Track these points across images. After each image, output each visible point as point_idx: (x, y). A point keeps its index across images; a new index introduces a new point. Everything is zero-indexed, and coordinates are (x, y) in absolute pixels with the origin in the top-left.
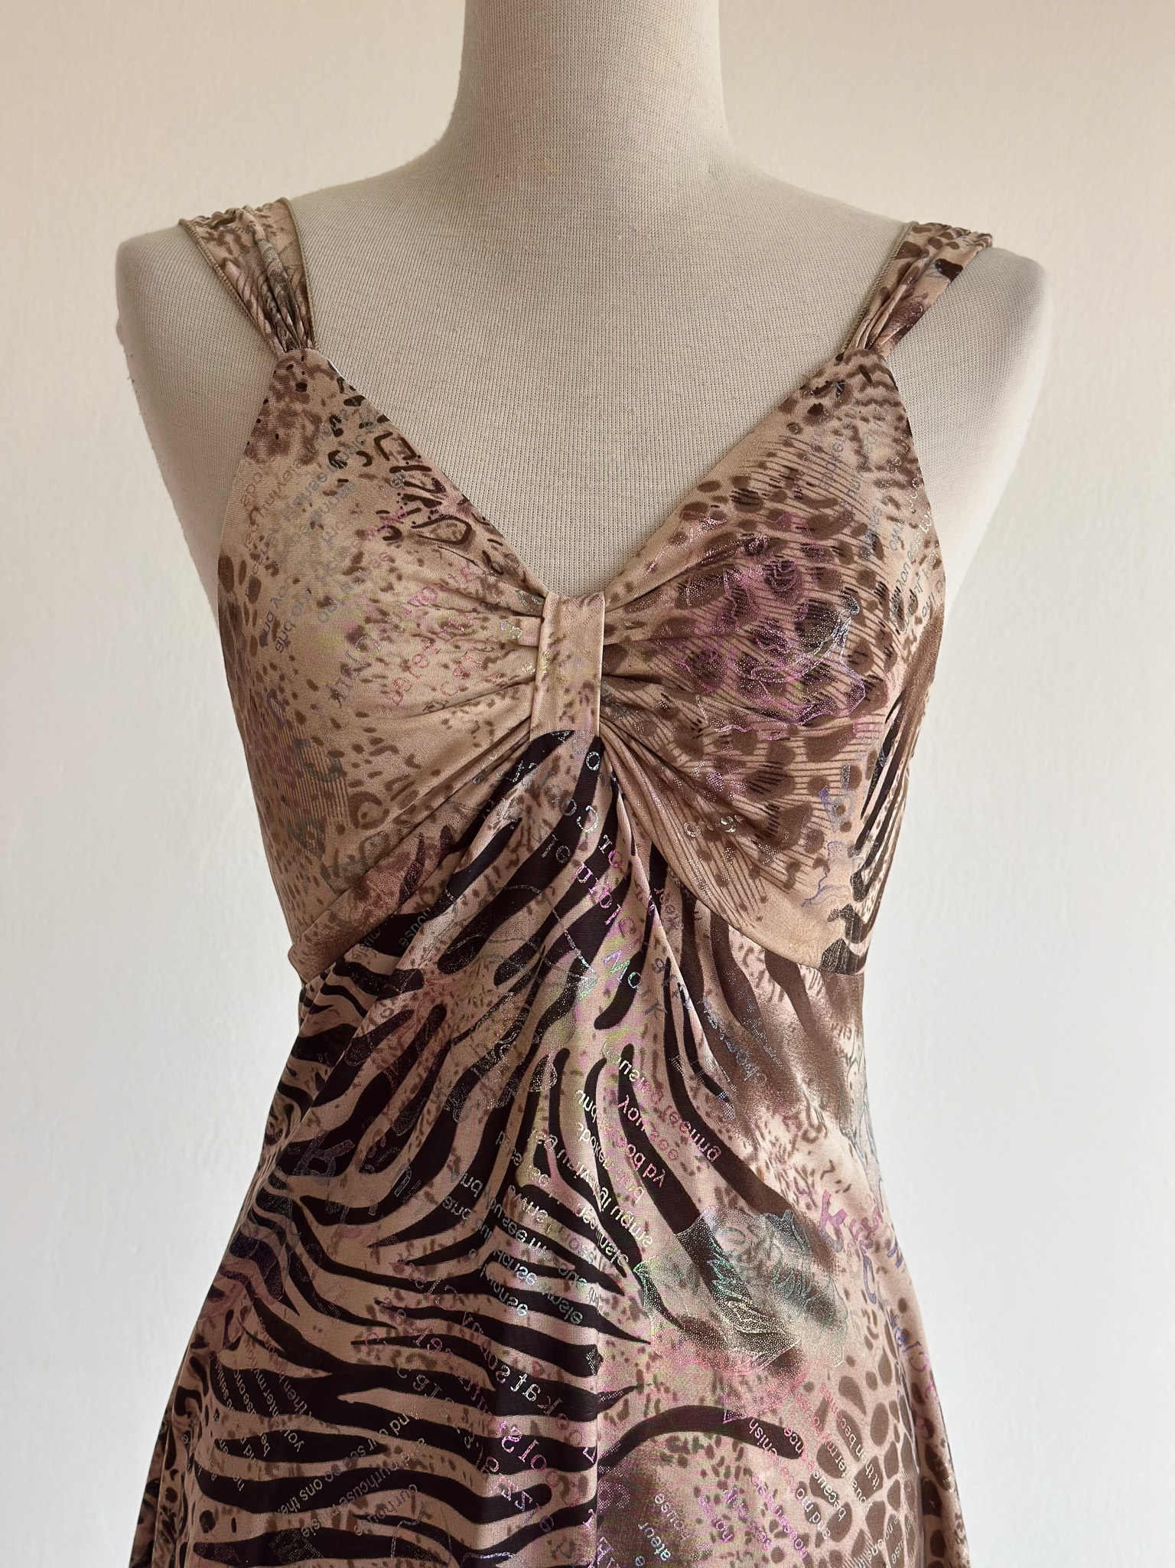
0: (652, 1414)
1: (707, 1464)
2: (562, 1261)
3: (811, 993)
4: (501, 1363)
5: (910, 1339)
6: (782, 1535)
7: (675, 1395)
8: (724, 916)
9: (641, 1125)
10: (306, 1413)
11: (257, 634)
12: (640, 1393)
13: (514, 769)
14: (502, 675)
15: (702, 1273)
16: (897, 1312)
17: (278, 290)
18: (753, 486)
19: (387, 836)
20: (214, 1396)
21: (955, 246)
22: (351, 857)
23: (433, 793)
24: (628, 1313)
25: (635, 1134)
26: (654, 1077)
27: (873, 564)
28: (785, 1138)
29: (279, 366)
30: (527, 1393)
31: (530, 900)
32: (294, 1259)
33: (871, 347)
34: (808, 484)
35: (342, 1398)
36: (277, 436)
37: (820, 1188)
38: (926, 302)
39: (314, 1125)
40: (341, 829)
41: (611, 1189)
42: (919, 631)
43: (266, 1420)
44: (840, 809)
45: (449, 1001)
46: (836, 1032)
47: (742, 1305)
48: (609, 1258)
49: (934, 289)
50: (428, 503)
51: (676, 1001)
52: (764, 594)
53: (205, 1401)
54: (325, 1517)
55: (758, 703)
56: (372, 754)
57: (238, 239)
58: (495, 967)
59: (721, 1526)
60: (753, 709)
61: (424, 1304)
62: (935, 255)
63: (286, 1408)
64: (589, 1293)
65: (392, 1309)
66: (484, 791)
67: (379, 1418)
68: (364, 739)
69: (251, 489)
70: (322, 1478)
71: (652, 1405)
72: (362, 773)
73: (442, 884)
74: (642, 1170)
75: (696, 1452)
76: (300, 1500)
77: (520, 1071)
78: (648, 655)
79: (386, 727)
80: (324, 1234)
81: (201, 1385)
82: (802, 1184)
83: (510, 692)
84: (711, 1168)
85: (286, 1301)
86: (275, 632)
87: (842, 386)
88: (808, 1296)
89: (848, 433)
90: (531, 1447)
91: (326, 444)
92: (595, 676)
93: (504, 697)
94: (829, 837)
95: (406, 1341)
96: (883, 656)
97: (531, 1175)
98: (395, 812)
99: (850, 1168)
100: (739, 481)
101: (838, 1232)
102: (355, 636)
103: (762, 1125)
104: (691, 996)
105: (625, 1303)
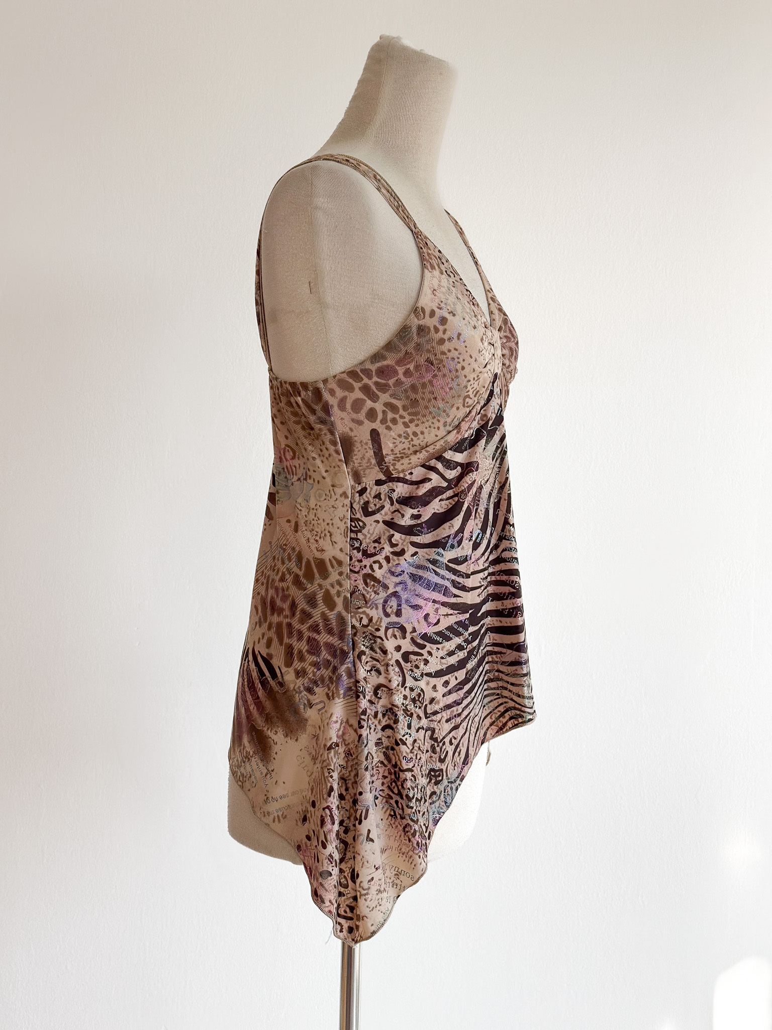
10: (471, 627)
13: (492, 385)
35: (478, 615)
54: (478, 656)
63: (467, 629)
65: (484, 579)
67: (484, 616)
70: (478, 644)
76: (474, 655)
77: (501, 487)
80: (461, 568)
83: (492, 360)
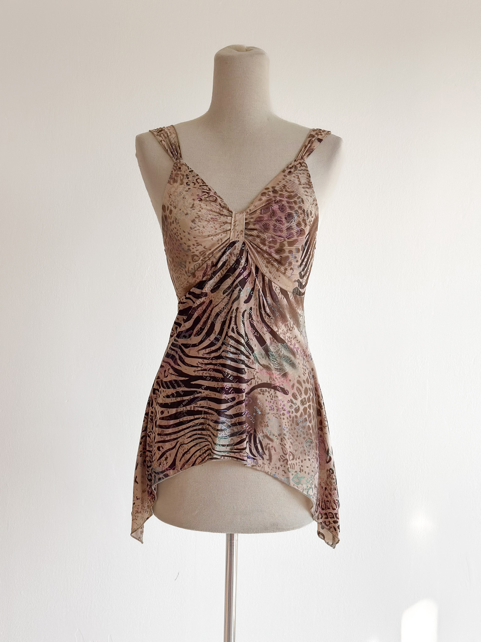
0: (257, 384)
1: (268, 395)
2: (237, 351)
3: (291, 298)
4: (225, 372)
5: (314, 377)
6: (284, 410)
7: (261, 380)
8: (271, 280)
9: (254, 324)
10: (184, 387)
11: (172, 221)
12: (254, 379)
13: (227, 248)
14: (224, 229)
15: (267, 355)
16: (311, 371)
17: (174, 147)
18: (276, 188)
19: (199, 264)
20: (162, 388)
21: (322, 135)
22: (192, 269)
23: (209, 254)
24: (252, 363)
25: (252, 326)
26: (256, 314)
27: (302, 205)
28: (285, 330)
29: (175, 164)
30: (230, 378)
31: (230, 276)
32: (180, 357)
33: (302, 158)
34: (288, 188)
35: (191, 383)
36: (175, 179)
37: (293, 342)
38: (314, 148)
39: (184, 327)
40: (190, 263)
41: (248, 337)
42: (313, 219)
43: (175, 389)
44: (296, 257)
45: (213, 299)
46: (297, 308)
47: (275, 362)
48: (247, 351)
49: (316, 144)
50: (207, 193)
51: (261, 298)
52: (278, 211)
53: (160, 390)
54: (188, 408)
55: (277, 234)
56: (197, 246)
57: (164, 135)
58: (223, 291)
59: (271, 407)
60: (276, 235)
61: (209, 362)
62: (317, 137)
63: (179, 386)
64: (243, 357)
65: (202, 364)
66: (220, 254)
67: (199, 386)
68: (195, 243)
69: (169, 190)
70: (187, 400)
71: (257, 382)
72: (194, 250)
73: (211, 274)
74: (254, 333)
75: (266, 392)
76: (183, 405)
77: (228, 312)
78: (254, 224)
79: (200, 240)
81: (159, 387)
82: (289, 340)
83: (225, 233)
84: (269, 333)
85: (179, 365)
86: (176, 221)
87: (296, 167)
88: (290, 362)
89: (297, 177)
90: (231, 389)
91: (185, 181)
92: (243, 229)
93: (224, 234)
94: (293, 263)
95: (205, 370)
96: (304, 224)
97: (231, 333)
98: (202, 258)
99: (300, 337)
100: (273, 187)
101: (297, 351)
102: (193, 221)
103: (280, 326)
104: (264, 296)
105: (251, 361)
